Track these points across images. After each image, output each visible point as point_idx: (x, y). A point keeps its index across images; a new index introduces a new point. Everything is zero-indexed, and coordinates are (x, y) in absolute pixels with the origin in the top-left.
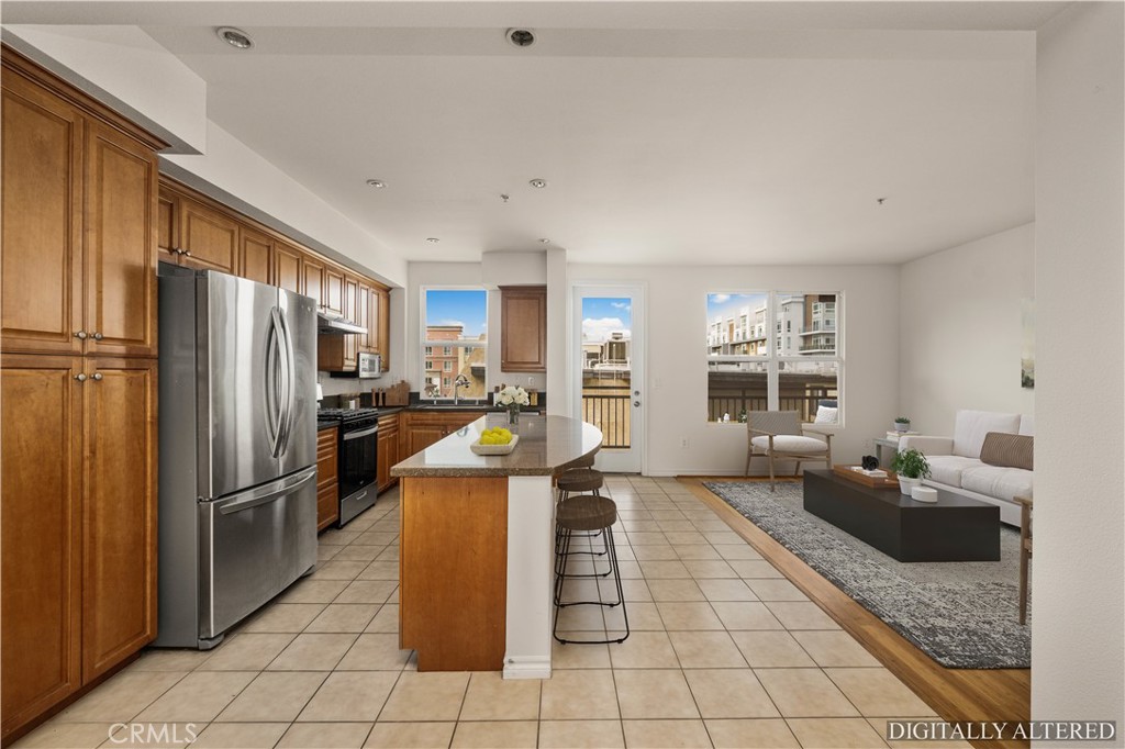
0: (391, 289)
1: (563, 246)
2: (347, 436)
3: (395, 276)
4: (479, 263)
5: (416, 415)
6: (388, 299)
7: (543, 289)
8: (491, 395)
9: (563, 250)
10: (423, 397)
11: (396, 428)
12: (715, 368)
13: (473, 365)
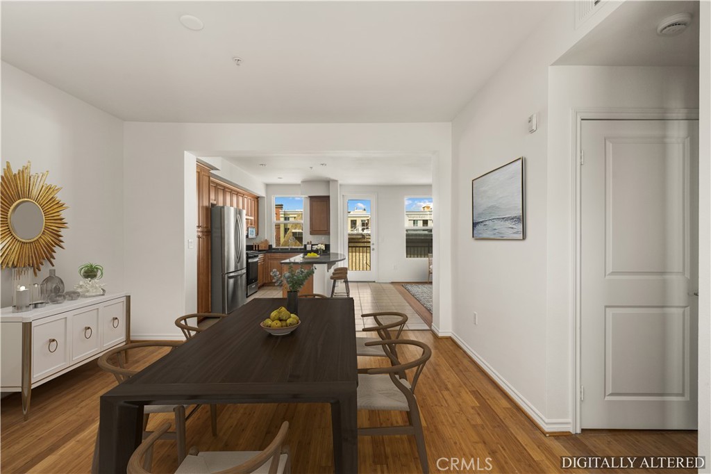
0: (259, 197)
1: (336, 179)
2: (250, 261)
3: (261, 192)
4: (299, 185)
5: (272, 255)
6: (258, 202)
7: (328, 197)
8: (305, 246)
9: (337, 181)
10: (274, 246)
11: (264, 260)
12: (409, 232)
13: (294, 231)
